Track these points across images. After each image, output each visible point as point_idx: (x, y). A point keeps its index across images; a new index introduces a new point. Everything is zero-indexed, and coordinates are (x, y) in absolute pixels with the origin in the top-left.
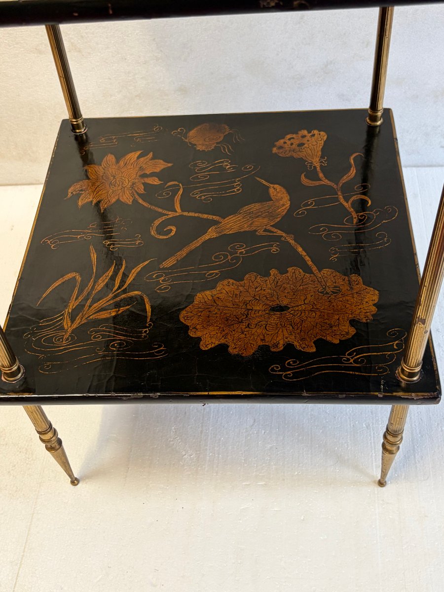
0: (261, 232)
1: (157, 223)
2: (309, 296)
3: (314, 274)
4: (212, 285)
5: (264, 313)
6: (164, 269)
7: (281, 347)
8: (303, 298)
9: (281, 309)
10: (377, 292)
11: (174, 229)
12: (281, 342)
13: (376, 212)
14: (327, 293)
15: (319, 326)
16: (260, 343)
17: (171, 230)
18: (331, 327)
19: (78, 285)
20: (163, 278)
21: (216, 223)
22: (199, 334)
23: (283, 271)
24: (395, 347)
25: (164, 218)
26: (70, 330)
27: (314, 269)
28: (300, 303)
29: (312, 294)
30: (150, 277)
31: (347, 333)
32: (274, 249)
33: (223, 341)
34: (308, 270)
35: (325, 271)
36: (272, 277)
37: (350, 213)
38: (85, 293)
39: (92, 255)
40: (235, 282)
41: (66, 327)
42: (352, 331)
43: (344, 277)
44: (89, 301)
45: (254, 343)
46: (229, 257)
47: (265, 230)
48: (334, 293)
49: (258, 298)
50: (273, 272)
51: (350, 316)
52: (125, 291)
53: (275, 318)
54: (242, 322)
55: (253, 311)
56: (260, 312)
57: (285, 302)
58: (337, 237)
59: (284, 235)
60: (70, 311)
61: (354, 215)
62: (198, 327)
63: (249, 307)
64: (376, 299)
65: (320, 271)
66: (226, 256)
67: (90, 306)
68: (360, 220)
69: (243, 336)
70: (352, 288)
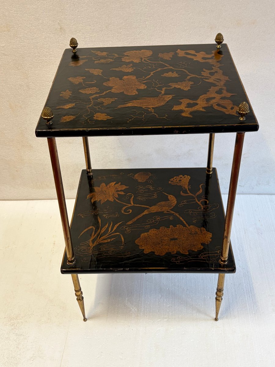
0: (166, 212)
1: (124, 208)
2: (185, 235)
3: (187, 227)
4: (147, 231)
5: (168, 241)
6: (128, 225)
7: (175, 252)
8: (183, 236)
9: (175, 239)
10: (211, 234)
11: (131, 211)
12: (175, 251)
13: (210, 206)
14: (192, 234)
15: (189, 245)
16: (167, 251)
17: (130, 211)
18: (194, 245)
19: (94, 230)
20: (128, 228)
21: (148, 208)
22: (143, 248)
23: (175, 226)
24: (218, 253)
25: (127, 207)
26: (92, 247)
27: (187, 225)
28: (182, 237)
29: (186, 234)
30: (123, 228)
31: (200, 248)
32: (171, 218)
33: (153, 250)
34: (184, 226)
35: (191, 226)
36: (171, 228)
37: (200, 206)
38: (97, 233)
39: (99, 220)
40: (156, 230)
41: (91, 245)
42: (202, 247)
43: (198, 228)
44: (99, 237)
45: (165, 251)
46: (154, 221)
47: (167, 211)
48: (195, 234)
49: (165, 235)
50: (171, 226)
51: (201, 242)
52: (113, 233)
53: (172, 242)
54: (160, 244)
55: (164, 240)
56: (167, 241)
57: (176, 237)
58: (196, 214)
59: (175, 213)
60: (92, 240)
61: (202, 206)
62: (143, 245)
63: (162, 239)
64: (211, 236)
65: (189, 226)
66: (152, 221)
67: (100, 238)
68: (204, 208)
69: (160, 249)
70: (202, 232)
